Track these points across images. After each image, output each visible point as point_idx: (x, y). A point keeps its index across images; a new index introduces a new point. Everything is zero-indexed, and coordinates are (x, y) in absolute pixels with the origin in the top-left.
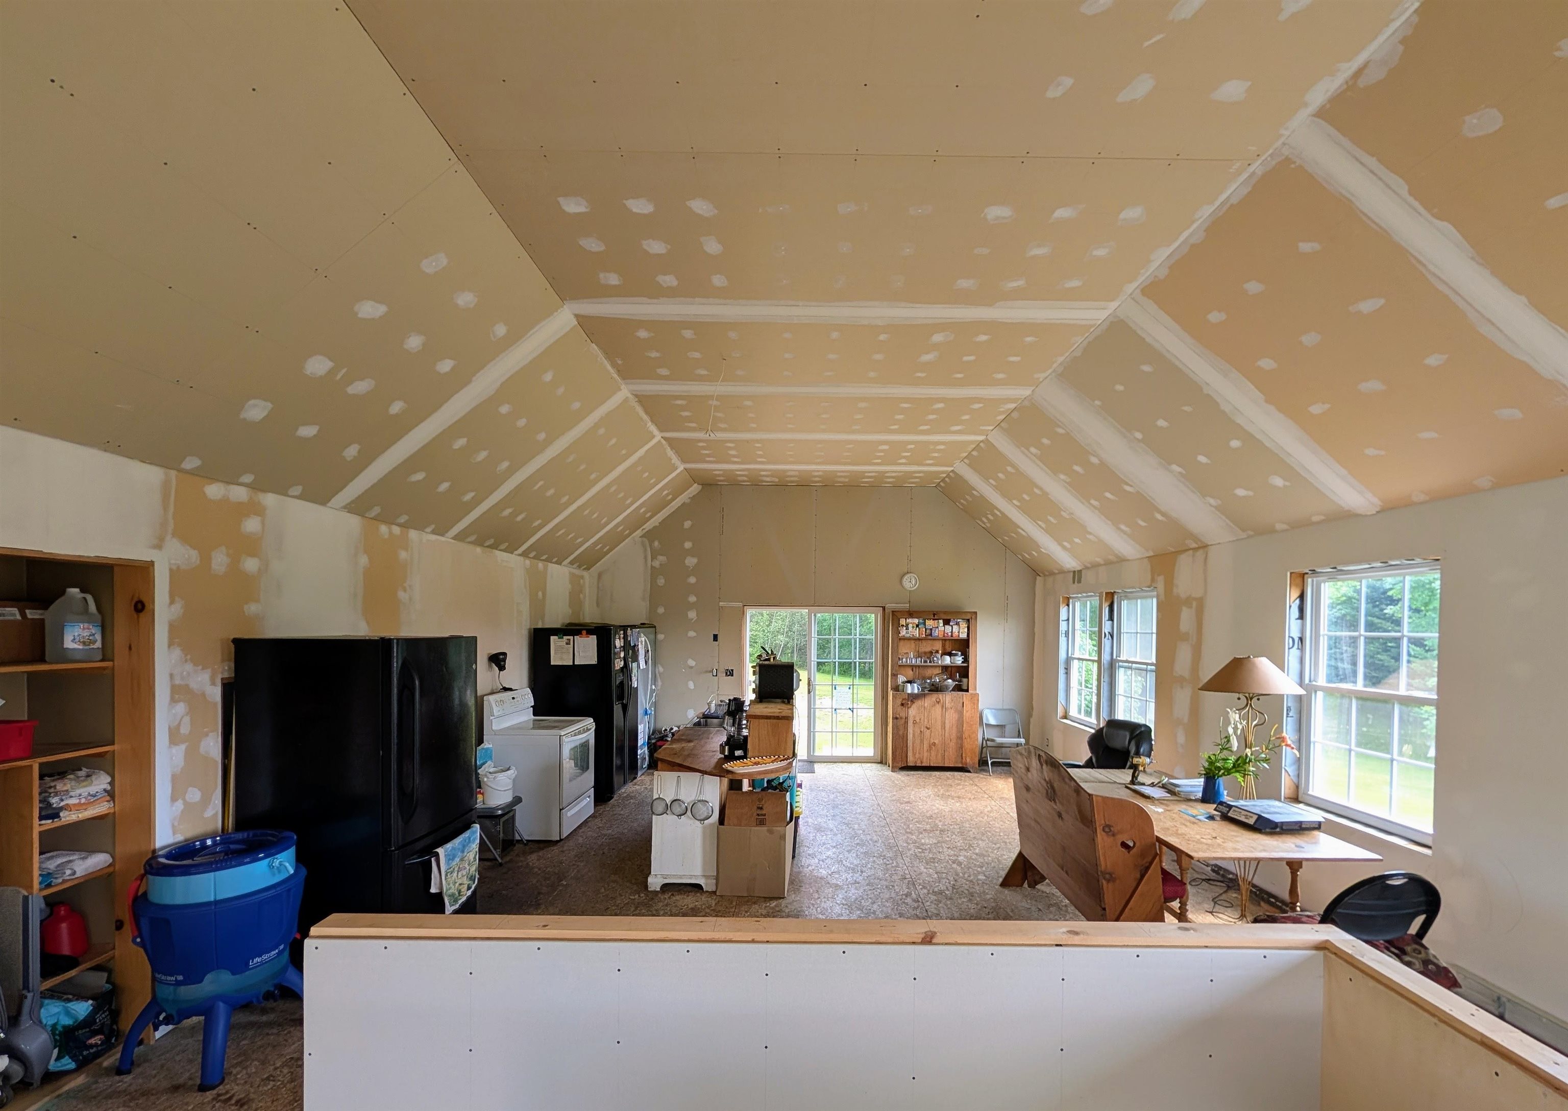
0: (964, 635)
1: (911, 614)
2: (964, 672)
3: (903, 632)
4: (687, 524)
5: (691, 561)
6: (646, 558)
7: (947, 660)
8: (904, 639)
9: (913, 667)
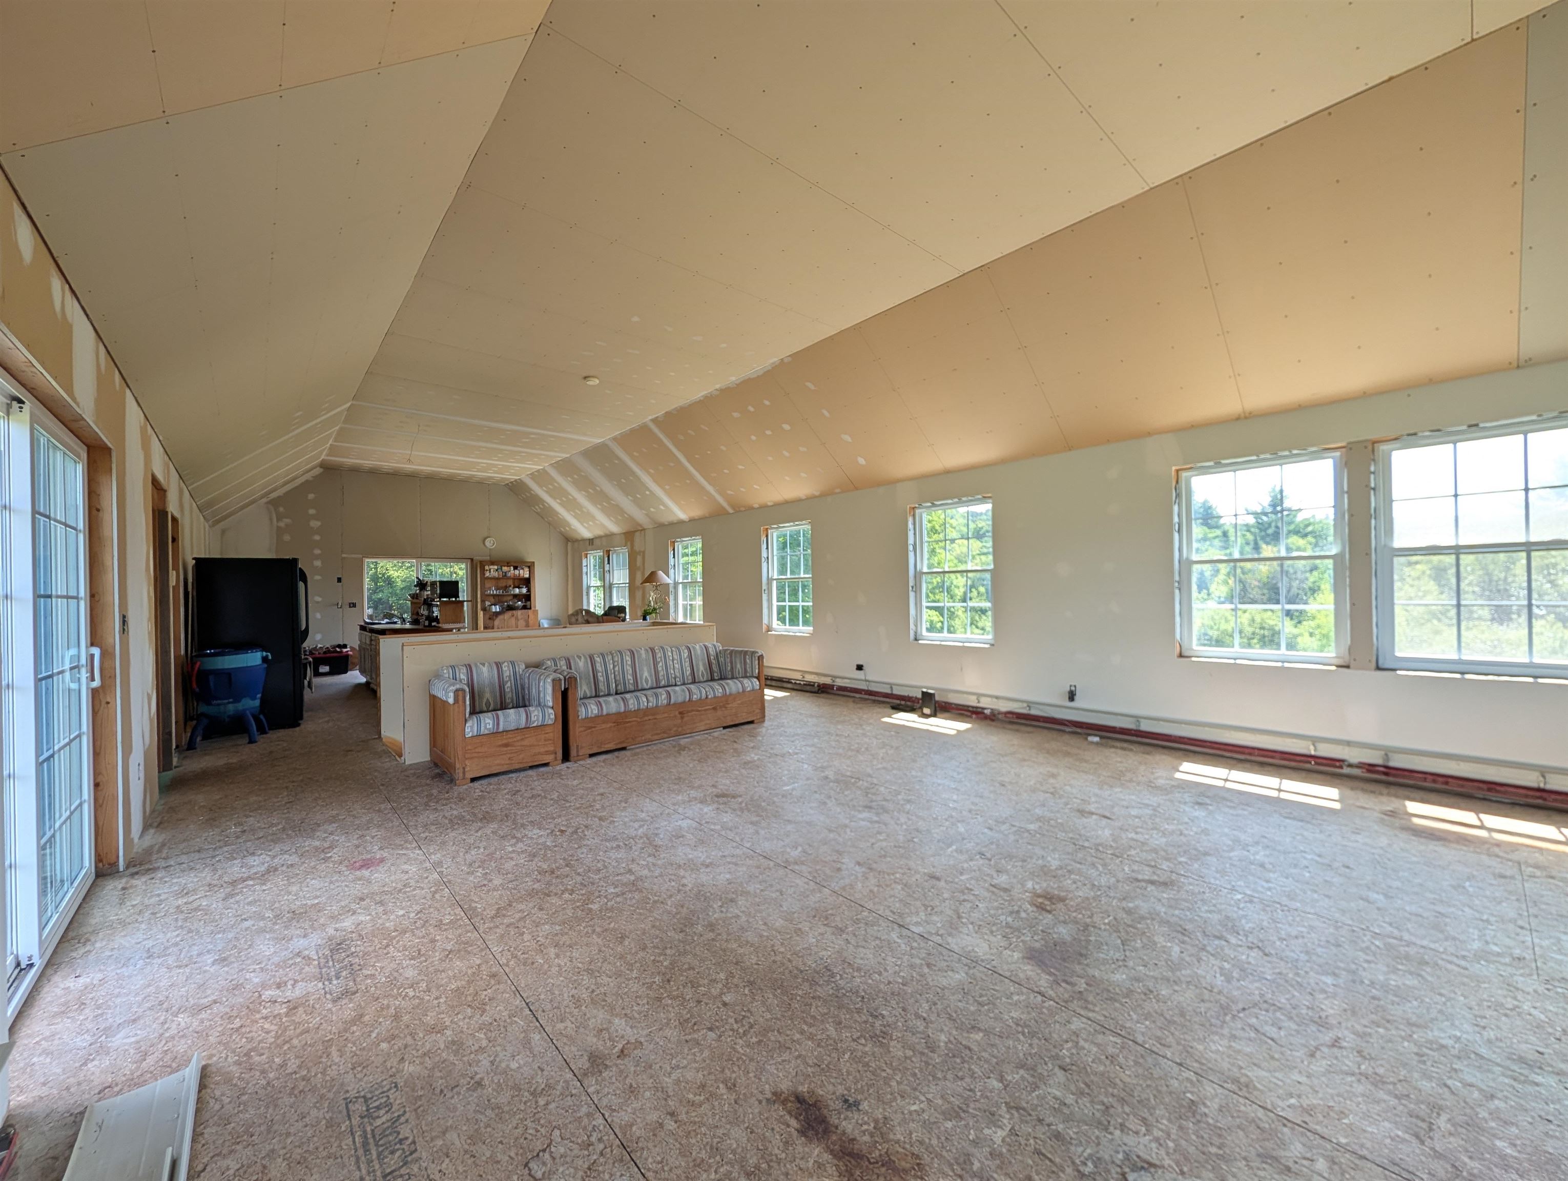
0: (527, 576)
1: (493, 563)
2: (528, 597)
3: (487, 574)
4: (311, 496)
5: (315, 524)
6: (271, 519)
7: (517, 591)
8: (488, 578)
9: (494, 596)
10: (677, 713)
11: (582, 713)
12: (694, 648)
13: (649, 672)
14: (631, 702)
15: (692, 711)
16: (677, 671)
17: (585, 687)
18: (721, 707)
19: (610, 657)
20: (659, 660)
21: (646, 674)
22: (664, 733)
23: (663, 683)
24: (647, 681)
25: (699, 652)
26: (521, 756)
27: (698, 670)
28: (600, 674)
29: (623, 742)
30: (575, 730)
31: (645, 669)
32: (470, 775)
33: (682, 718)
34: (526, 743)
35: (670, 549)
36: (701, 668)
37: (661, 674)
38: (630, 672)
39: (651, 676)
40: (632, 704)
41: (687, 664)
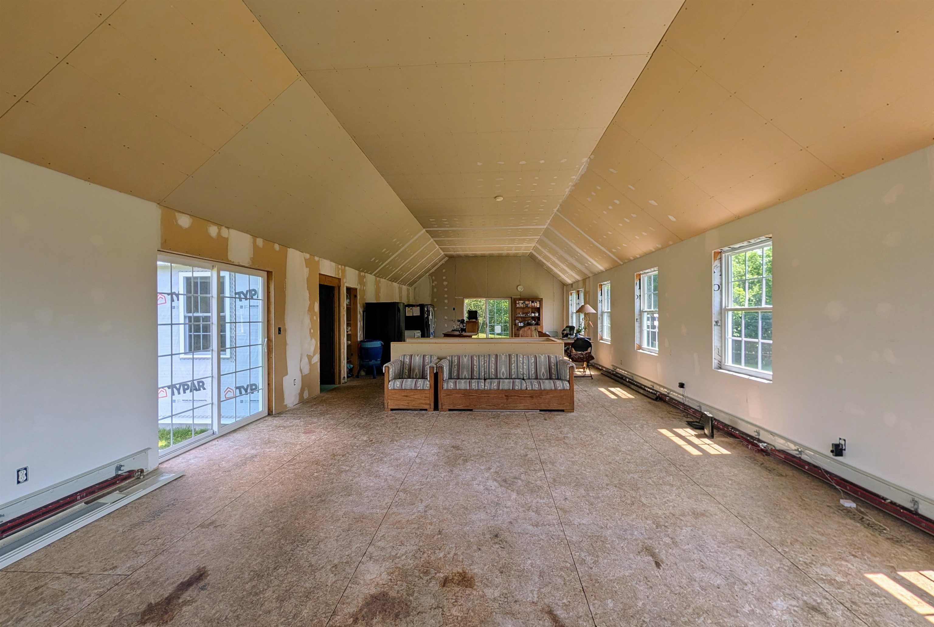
0: (538, 306)
1: (520, 299)
2: (538, 318)
3: (518, 306)
4: (444, 271)
5: (445, 283)
6: (430, 282)
7: (533, 315)
8: (518, 308)
9: (521, 317)
10: (504, 395)
11: (445, 387)
12: (540, 357)
13: (506, 368)
14: (474, 384)
15: (515, 396)
16: (525, 370)
17: (465, 373)
18: (536, 397)
19: (482, 358)
20: (513, 362)
21: (503, 370)
22: (494, 405)
23: (513, 376)
24: (503, 374)
25: (543, 360)
26: (413, 403)
27: (540, 371)
28: (475, 367)
29: (468, 406)
30: (441, 395)
31: (503, 366)
32: (390, 407)
33: (507, 399)
34: (416, 397)
35: (599, 290)
36: (543, 370)
37: (513, 371)
38: (494, 367)
39: (506, 371)
40: (474, 385)
41: (533, 367)
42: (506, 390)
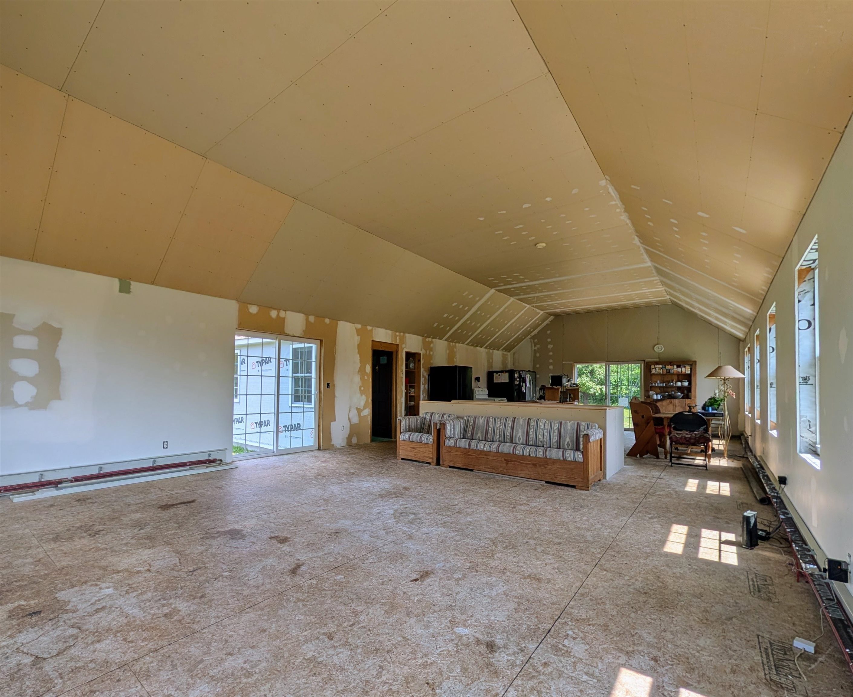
0: (689, 372)
1: (657, 363)
2: (689, 389)
3: (653, 371)
4: (549, 332)
5: (550, 346)
6: (532, 346)
7: (679, 384)
10: (503, 459)
11: (446, 444)
12: (565, 423)
13: (523, 433)
14: (473, 444)
15: (515, 461)
16: (545, 437)
18: (540, 466)
19: (499, 420)
20: (531, 427)
21: (520, 434)
22: (493, 469)
23: (531, 443)
24: (519, 439)
25: (569, 427)
26: (419, 455)
27: (564, 440)
28: (490, 429)
29: (467, 466)
30: (443, 451)
31: (520, 431)
32: (401, 456)
33: (507, 464)
34: (421, 450)
36: (568, 439)
37: (531, 436)
38: (509, 430)
39: (523, 436)
41: (556, 434)
42: (506, 454)
